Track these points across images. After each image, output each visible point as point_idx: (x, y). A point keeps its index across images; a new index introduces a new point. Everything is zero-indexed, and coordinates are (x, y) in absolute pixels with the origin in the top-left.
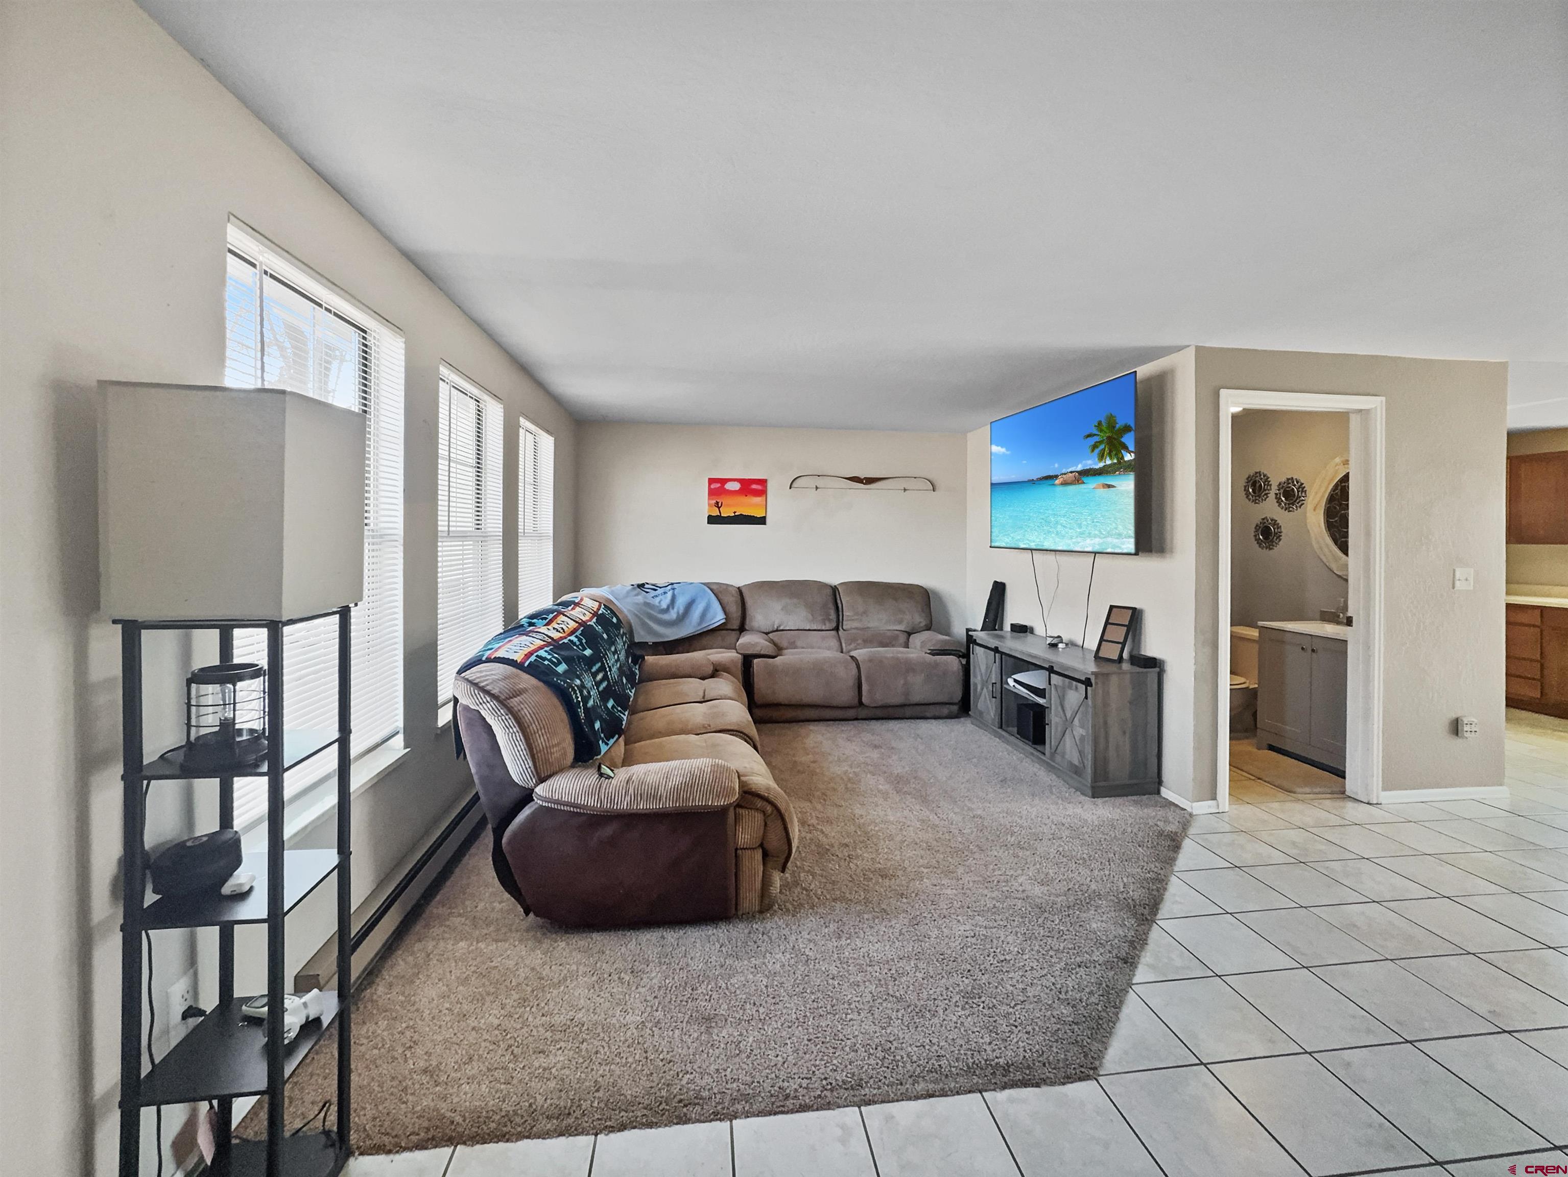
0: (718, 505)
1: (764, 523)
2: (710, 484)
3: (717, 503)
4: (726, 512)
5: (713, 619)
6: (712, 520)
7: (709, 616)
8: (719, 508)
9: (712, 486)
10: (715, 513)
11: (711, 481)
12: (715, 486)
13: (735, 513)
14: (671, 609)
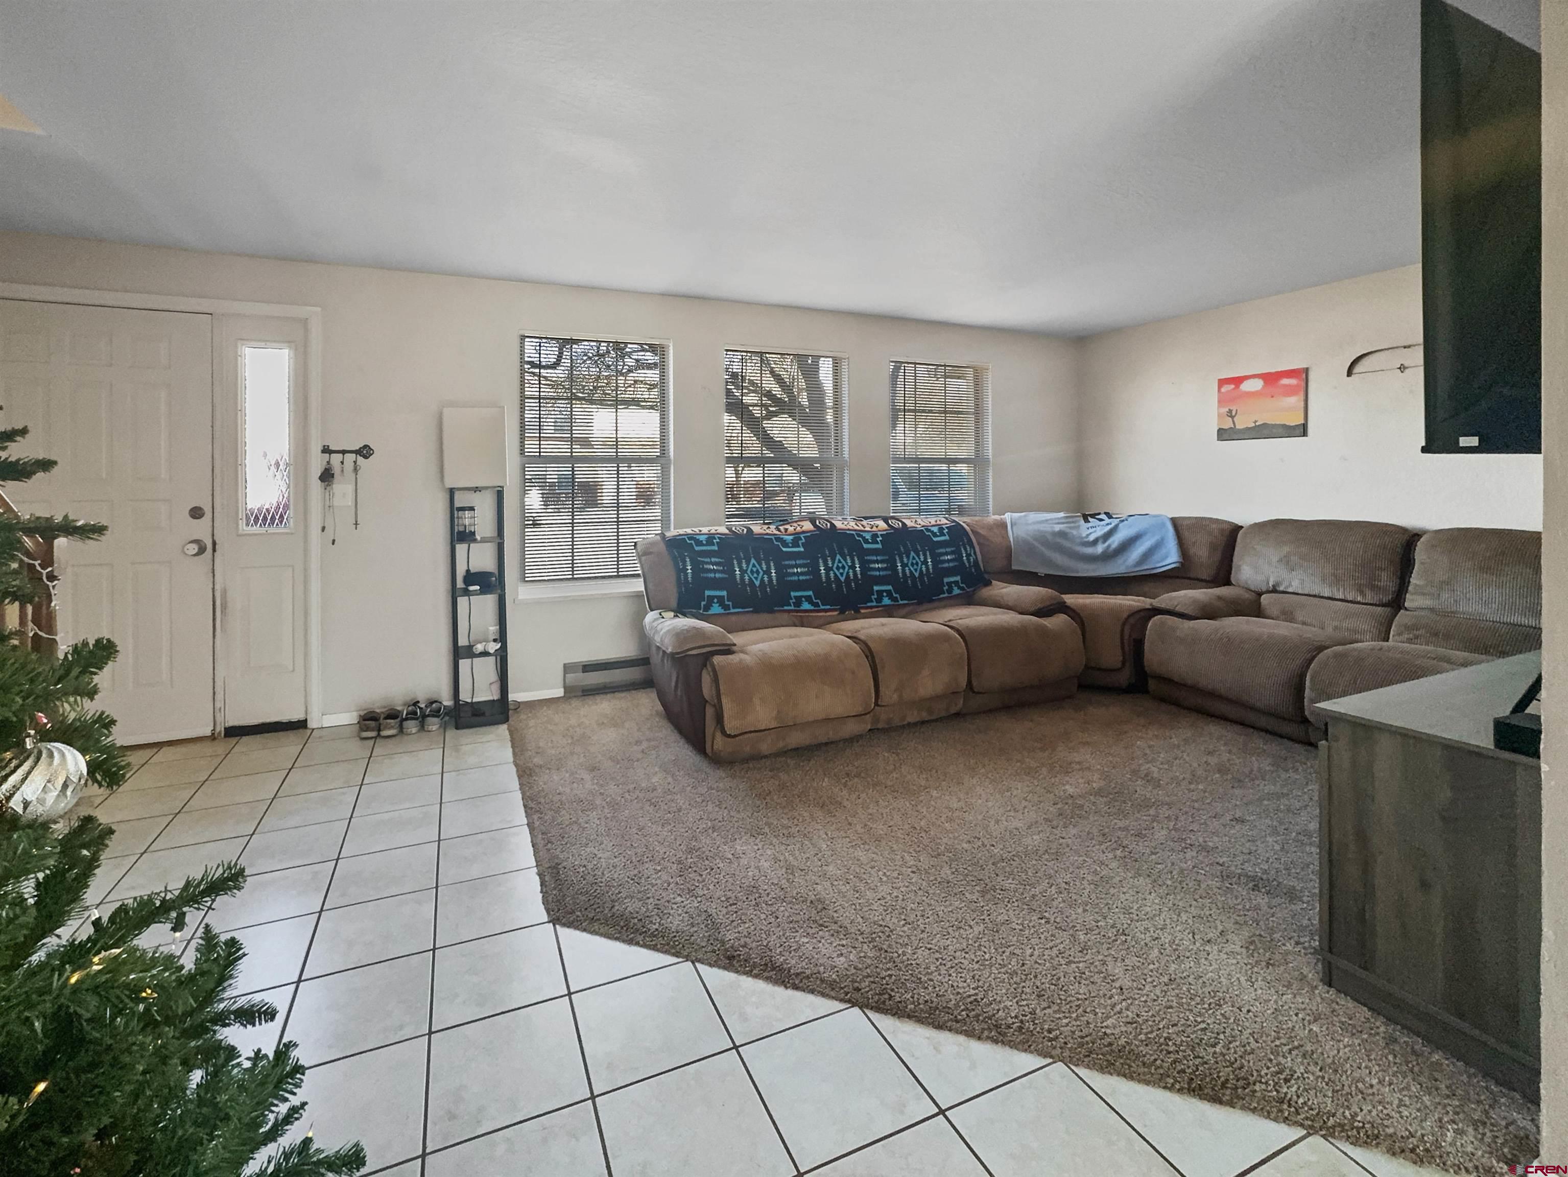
0: (1230, 415)
1: (1305, 433)
2: (1220, 387)
3: (1230, 411)
4: (1242, 423)
5: (1159, 562)
6: (1223, 435)
7: (1156, 557)
8: (1232, 417)
9: (1223, 390)
10: (1228, 424)
11: (1222, 382)
12: (1226, 388)
13: (1255, 422)
14: (1100, 542)
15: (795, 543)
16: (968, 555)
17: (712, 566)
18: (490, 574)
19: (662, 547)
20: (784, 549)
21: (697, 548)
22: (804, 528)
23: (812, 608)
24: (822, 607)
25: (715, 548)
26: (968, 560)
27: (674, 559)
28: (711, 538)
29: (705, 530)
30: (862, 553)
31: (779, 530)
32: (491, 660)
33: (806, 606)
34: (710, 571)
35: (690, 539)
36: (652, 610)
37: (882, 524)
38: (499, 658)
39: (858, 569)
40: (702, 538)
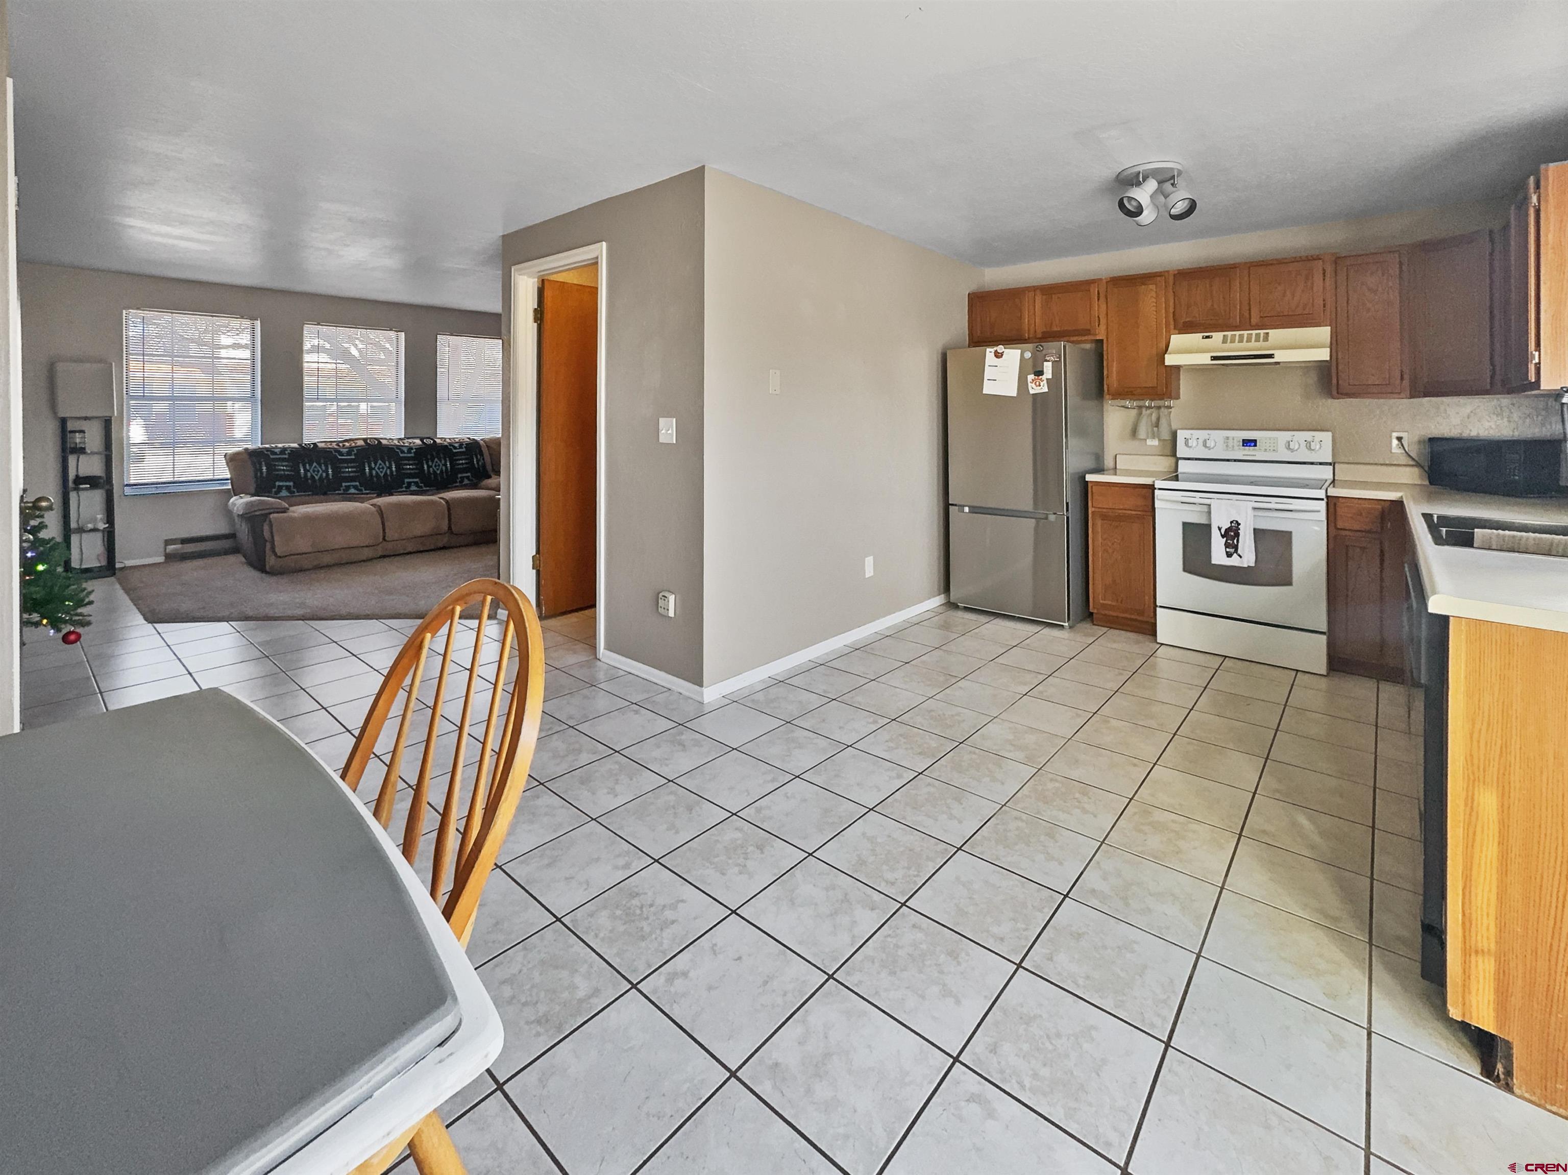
15: (349, 453)
16: (478, 461)
17: (283, 468)
18: (100, 477)
19: (246, 457)
20: (340, 457)
21: (272, 457)
22: (357, 445)
23: (356, 492)
24: (364, 492)
25: (286, 456)
26: (478, 463)
27: (254, 464)
28: (283, 450)
29: (280, 445)
30: (399, 462)
31: (339, 446)
32: (99, 535)
33: (352, 491)
34: (281, 470)
35: (267, 451)
36: (235, 495)
37: (418, 442)
38: (106, 535)
39: (394, 469)
40: (277, 450)
